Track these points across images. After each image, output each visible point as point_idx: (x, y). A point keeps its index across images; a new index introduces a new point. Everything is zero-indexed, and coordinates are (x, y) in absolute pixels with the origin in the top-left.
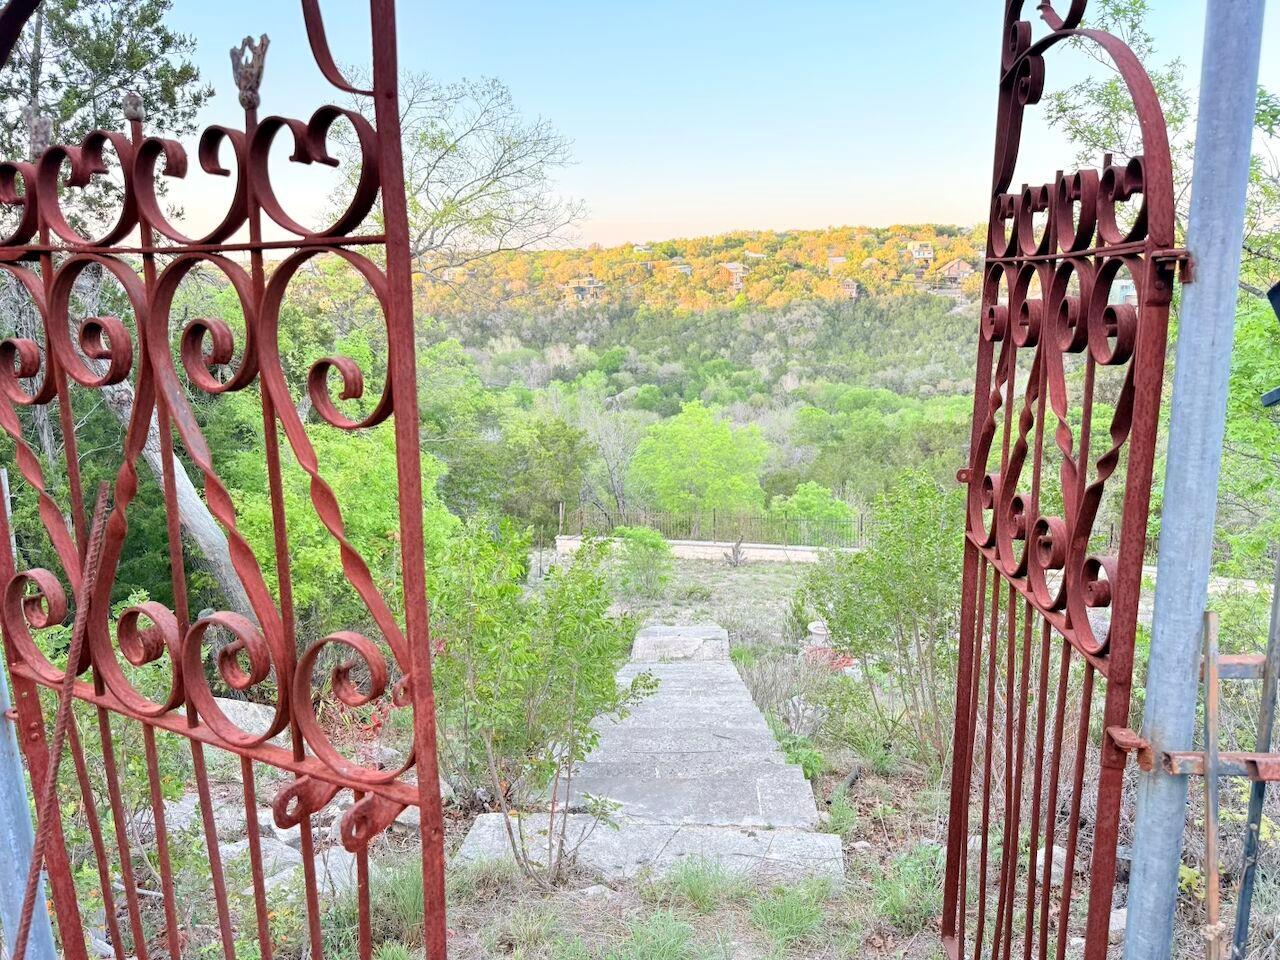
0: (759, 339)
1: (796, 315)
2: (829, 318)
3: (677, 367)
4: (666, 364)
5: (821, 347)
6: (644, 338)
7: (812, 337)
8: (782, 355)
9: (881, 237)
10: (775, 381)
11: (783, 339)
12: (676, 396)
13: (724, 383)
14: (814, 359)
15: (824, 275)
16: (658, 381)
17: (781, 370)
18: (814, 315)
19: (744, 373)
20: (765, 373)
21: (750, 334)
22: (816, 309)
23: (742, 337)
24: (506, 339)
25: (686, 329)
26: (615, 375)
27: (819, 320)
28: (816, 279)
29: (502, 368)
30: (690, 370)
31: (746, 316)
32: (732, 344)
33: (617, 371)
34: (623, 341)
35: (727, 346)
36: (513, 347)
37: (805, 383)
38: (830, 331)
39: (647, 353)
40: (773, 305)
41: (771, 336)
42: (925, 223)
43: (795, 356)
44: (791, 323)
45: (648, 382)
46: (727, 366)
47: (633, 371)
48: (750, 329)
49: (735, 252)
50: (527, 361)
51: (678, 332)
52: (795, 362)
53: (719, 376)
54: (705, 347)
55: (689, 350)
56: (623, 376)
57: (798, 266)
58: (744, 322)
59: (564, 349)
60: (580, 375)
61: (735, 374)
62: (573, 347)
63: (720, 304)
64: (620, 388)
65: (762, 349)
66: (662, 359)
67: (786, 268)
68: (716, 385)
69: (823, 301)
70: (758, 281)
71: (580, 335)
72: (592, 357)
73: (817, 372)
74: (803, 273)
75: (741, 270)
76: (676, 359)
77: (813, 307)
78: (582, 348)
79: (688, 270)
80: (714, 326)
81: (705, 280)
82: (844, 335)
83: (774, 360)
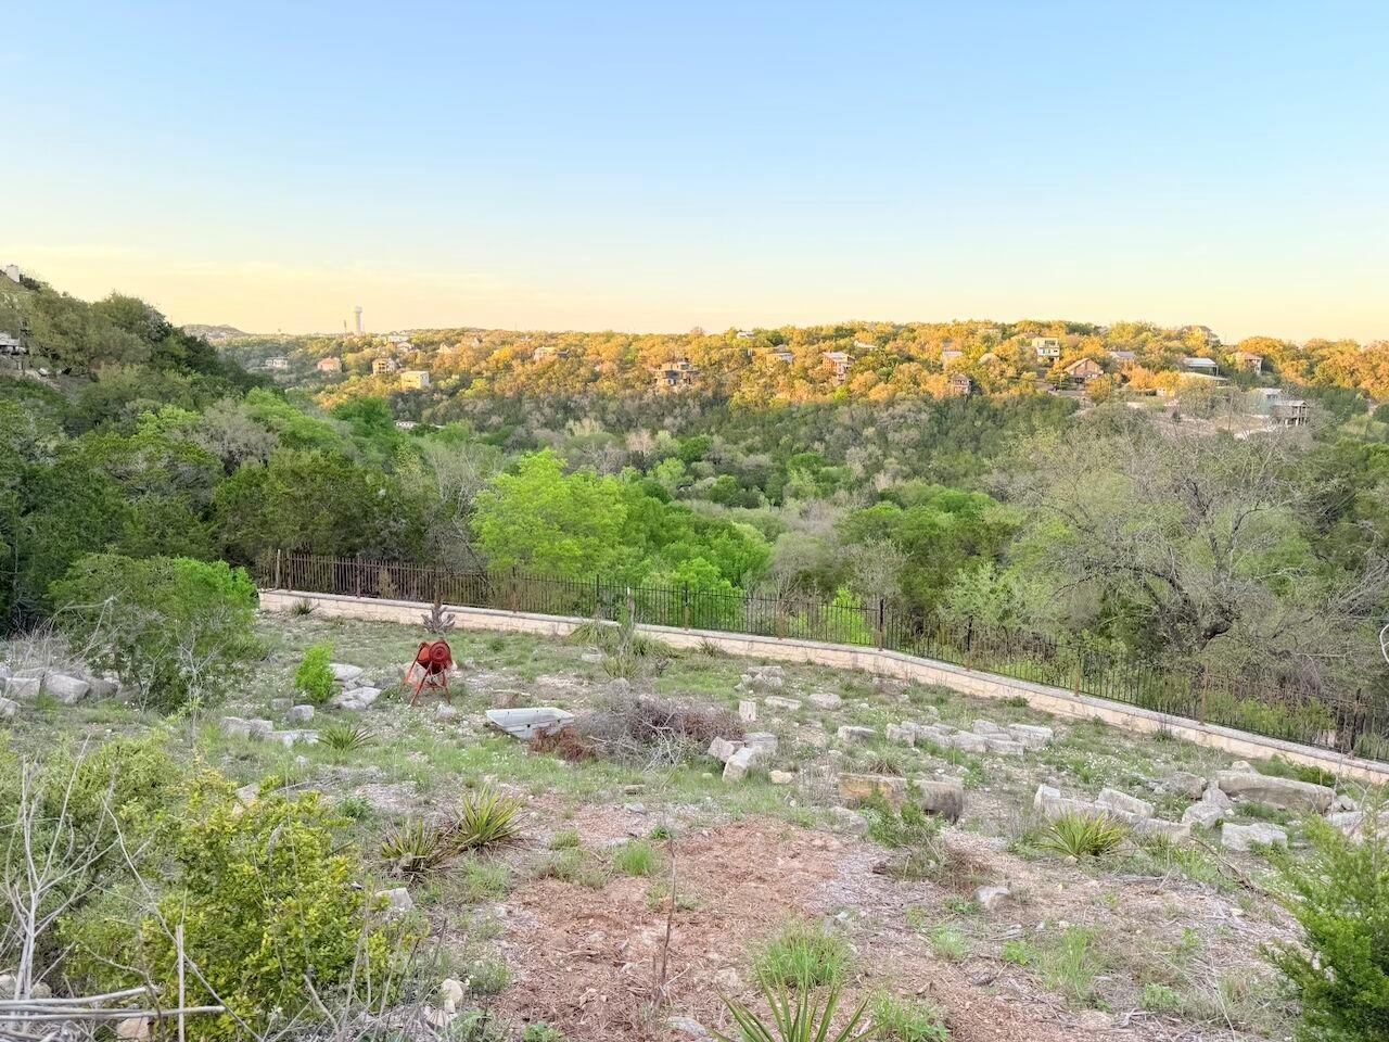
0: (857, 434)
1: (899, 410)
2: (936, 415)
3: (764, 459)
4: (751, 456)
5: (924, 446)
6: (735, 427)
7: (914, 434)
8: (880, 452)
9: (1006, 331)
10: (867, 480)
11: (882, 434)
12: (755, 490)
13: (808, 476)
14: (915, 458)
15: (938, 368)
16: (741, 473)
17: (875, 467)
18: (920, 411)
19: (833, 469)
20: (858, 469)
21: (846, 428)
22: (922, 405)
23: (838, 431)
24: (586, 422)
25: (781, 419)
26: (694, 464)
27: (924, 416)
28: (925, 373)
29: (574, 451)
30: (778, 464)
31: (846, 409)
32: (827, 438)
33: (700, 461)
34: (713, 430)
35: (821, 440)
36: (592, 430)
37: (899, 482)
38: (936, 429)
39: (735, 443)
40: (876, 397)
41: (870, 431)
42: (1056, 320)
43: (894, 453)
44: (893, 418)
45: (730, 474)
46: (817, 460)
47: (716, 462)
48: (848, 422)
49: (842, 342)
50: (601, 446)
51: (771, 423)
52: (892, 460)
53: (803, 470)
54: (799, 440)
55: (782, 442)
56: (704, 466)
57: (910, 359)
58: (843, 415)
59: (645, 434)
60: (658, 462)
61: (824, 469)
62: (654, 433)
63: (820, 395)
64: (698, 476)
65: (859, 445)
66: (750, 450)
67: (895, 361)
68: (799, 479)
69: (931, 395)
70: (862, 372)
71: (668, 421)
72: (676, 445)
73: (916, 473)
74: (914, 366)
75: (846, 360)
76: (765, 450)
77: (919, 402)
78: (663, 435)
79: (789, 358)
80: (810, 418)
81: (806, 369)
82: (951, 434)
83: (870, 456)
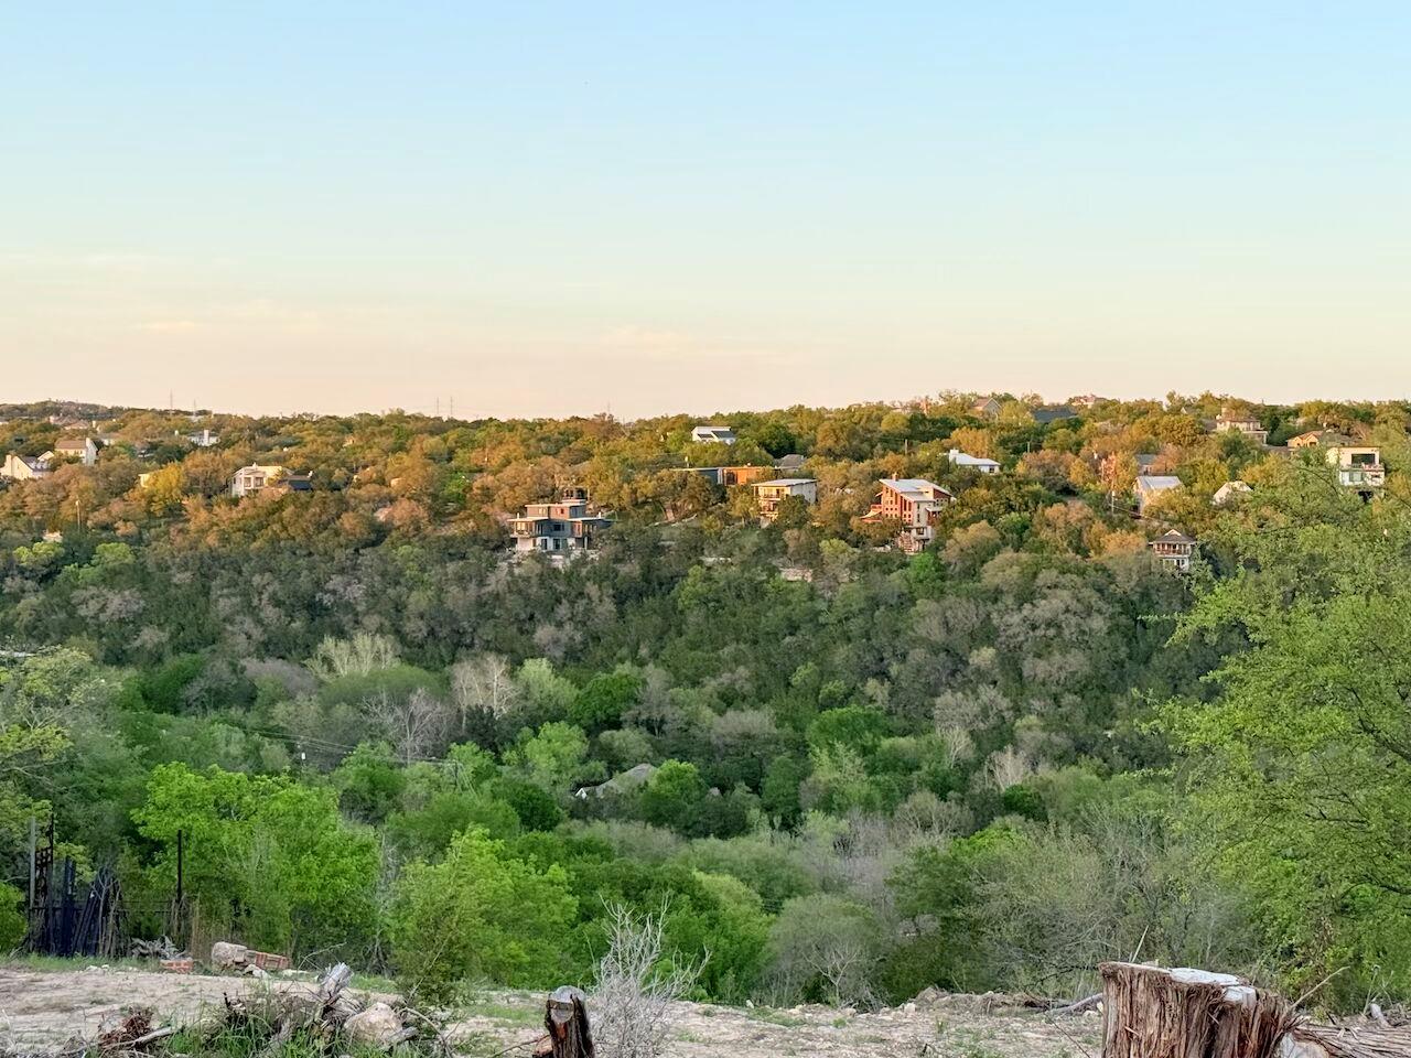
0: (958, 661)
1: (1044, 609)
2: (1123, 620)
3: (757, 720)
4: (730, 714)
5: (1100, 690)
6: (694, 646)
7: (1077, 662)
8: (1004, 703)
9: (1277, 423)
10: (978, 765)
11: (1011, 662)
12: (741, 790)
13: (851, 761)
14: (1080, 715)
15: (1126, 514)
16: (709, 752)
17: (997, 737)
18: (1089, 611)
19: (905, 743)
20: (958, 743)
21: (935, 650)
22: (1094, 598)
23: (918, 655)
24: (362, 641)
25: (793, 629)
26: (606, 735)
27: (1098, 624)
28: (1099, 526)
29: (341, 711)
30: (788, 730)
31: (932, 606)
32: (894, 670)
33: (617, 725)
34: (644, 652)
35: (882, 675)
36: (377, 659)
37: (1045, 771)
38: (1123, 651)
39: (695, 684)
40: (997, 581)
41: (984, 656)
42: (1386, 398)
43: (1036, 704)
44: (1034, 627)
45: (684, 756)
46: (872, 723)
47: (654, 727)
48: (938, 635)
49: (923, 454)
50: (401, 698)
51: (774, 637)
52: (1033, 719)
53: (840, 746)
54: (833, 674)
55: (796, 679)
56: (627, 738)
57: (1068, 491)
58: (927, 619)
59: (496, 668)
60: (527, 730)
61: (886, 743)
62: (518, 663)
63: (875, 574)
64: (616, 764)
65: (962, 687)
66: (728, 700)
67: (1036, 497)
68: (835, 767)
69: (1111, 577)
70: (964, 525)
71: (544, 633)
72: (565, 691)
73: (1081, 748)
74: (1076, 509)
75: (930, 497)
76: (762, 698)
77: (1087, 592)
78: (537, 670)
79: (808, 493)
80: (855, 626)
81: (846, 517)
82: (1155, 661)
83: (985, 712)
